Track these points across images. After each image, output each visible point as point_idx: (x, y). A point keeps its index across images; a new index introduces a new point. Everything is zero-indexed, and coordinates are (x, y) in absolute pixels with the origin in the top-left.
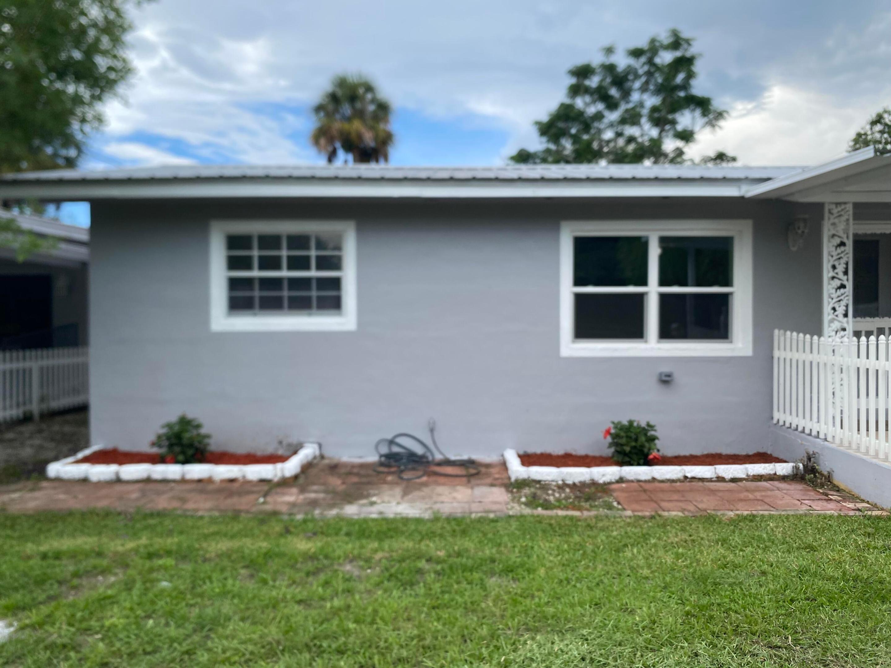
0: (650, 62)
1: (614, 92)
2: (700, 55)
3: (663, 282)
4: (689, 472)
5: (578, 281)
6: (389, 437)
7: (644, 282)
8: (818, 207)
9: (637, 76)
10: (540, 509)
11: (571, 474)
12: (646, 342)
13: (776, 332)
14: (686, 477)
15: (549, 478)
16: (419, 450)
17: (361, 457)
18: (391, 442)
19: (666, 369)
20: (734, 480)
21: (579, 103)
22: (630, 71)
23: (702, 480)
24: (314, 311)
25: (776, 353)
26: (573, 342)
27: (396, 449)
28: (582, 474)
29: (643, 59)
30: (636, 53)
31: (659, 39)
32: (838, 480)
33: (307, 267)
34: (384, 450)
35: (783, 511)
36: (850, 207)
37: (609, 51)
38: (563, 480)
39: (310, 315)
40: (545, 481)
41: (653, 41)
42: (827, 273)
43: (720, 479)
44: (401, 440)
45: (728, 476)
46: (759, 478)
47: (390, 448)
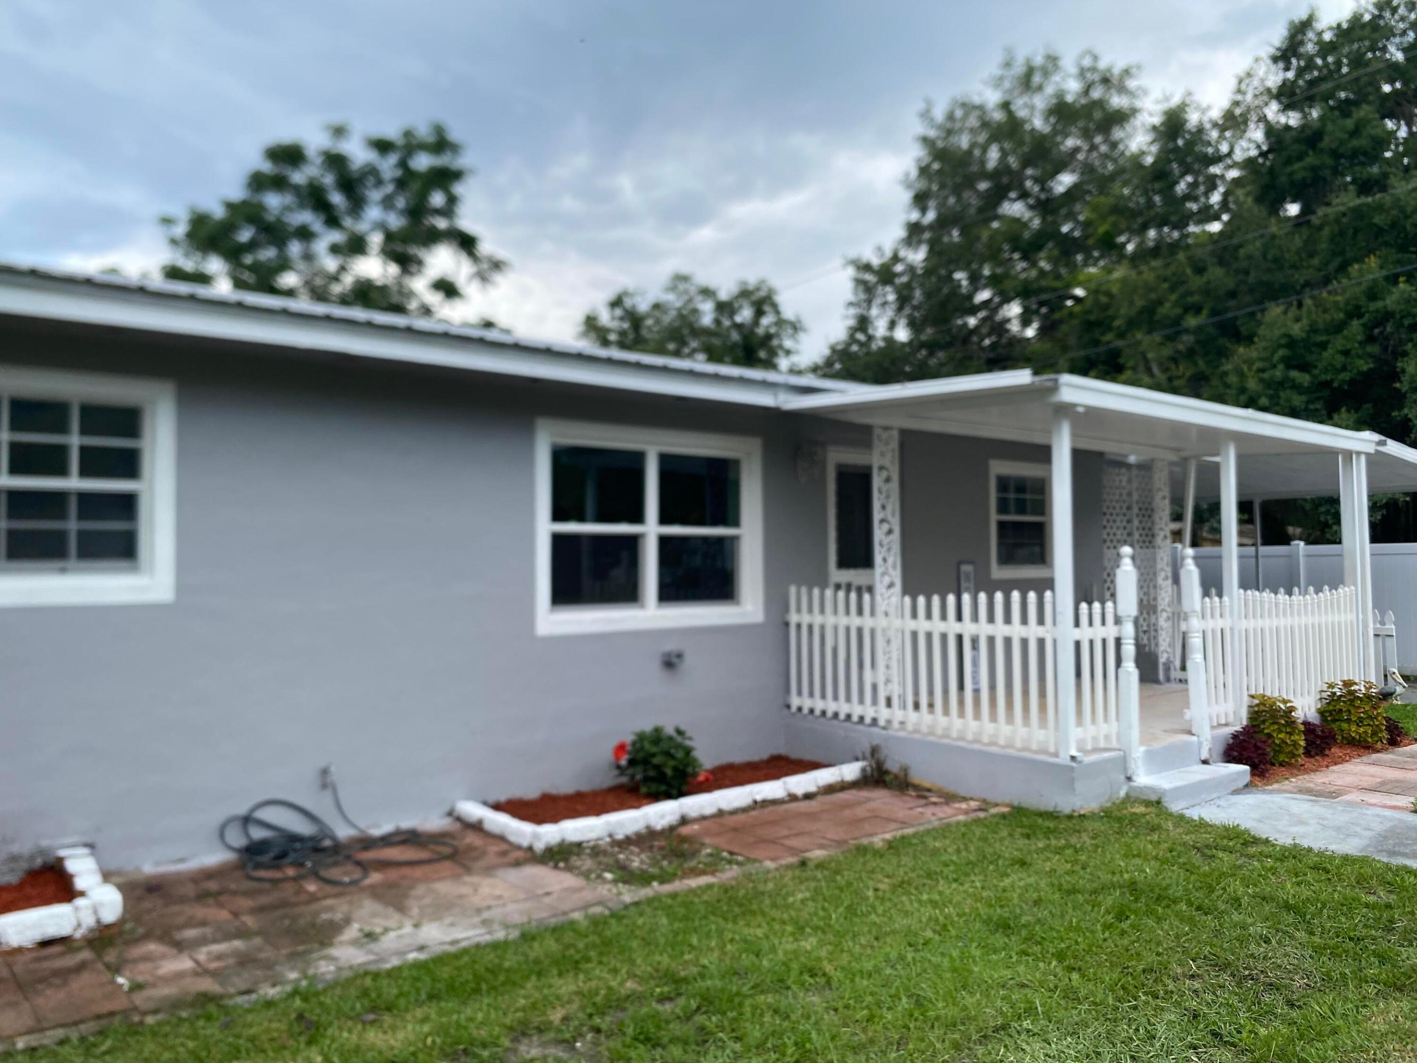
0: (403, 164)
1: (337, 199)
2: (471, 171)
3: (664, 519)
4: (758, 793)
5: (558, 515)
6: (242, 809)
7: (637, 517)
8: (867, 430)
9: (379, 182)
10: (655, 884)
11: (620, 824)
12: (642, 606)
13: (793, 590)
14: (755, 802)
15: (592, 835)
16: (300, 827)
17: (182, 860)
18: (247, 820)
19: (670, 646)
20: (808, 796)
21: (273, 201)
22: (371, 171)
23: (774, 802)
24: (72, 562)
25: (794, 618)
26: (552, 611)
27: (258, 834)
28: (636, 820)
29: (393, 159)
30: (382, 146)
31: (416, 133)
32: (916, 777)
33: (61, 470)
34: (237, 839)
35: (919, 824)
36: (895, 434)
37: (339, 132)
38: (610, 836)
39: (63, 570)
40: (588, 842)
41: (408, 134)
42: (877, 515)
43: (793, 798)
44: (271, 815)
45: (800, 791)
46: (830, 789)
47: (247, 834)
